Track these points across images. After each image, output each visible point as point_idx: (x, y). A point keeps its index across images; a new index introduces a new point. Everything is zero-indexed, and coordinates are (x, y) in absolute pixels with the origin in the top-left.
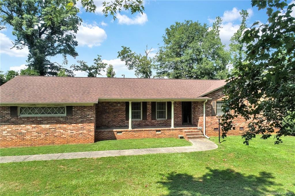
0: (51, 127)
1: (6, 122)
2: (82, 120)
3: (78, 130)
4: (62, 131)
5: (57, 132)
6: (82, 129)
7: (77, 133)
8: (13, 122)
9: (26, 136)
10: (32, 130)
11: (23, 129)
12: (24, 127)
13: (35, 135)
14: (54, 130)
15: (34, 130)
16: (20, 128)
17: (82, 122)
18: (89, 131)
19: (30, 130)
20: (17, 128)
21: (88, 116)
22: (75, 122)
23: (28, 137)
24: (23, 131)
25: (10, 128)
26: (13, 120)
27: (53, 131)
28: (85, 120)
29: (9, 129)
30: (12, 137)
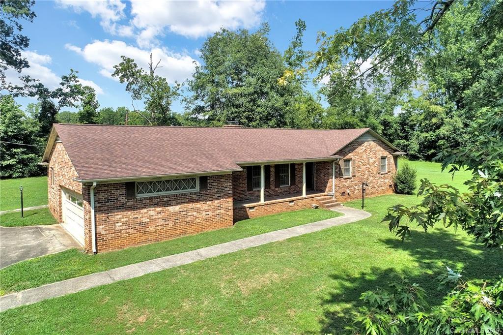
0: (181, 210)
1: (120, 209)
2: (219, 195)
3: (214, 210)
4: (195, 214)
5: (189, 216)
6: (219, 208)
7: (214, 214)
8: (130, 207)
9: (148, 228)
10: (157, 217)
11: (145, 217)
12: (145, 213)
13: (161, 223)
14: (185, 213)
15: (159, 216)
16: (141, 215)
17: (219, 198)
18: (227, 209)
19: (154, 217)
20: (136, 216)
21: (226, 189)
22: (210, 199)
23: (151, 229)
24: (145, 220)
25: (126, 218)
26: (130, 203)
27: (184, 215)
28: (223, 194)
29: (125, 220)
30: (130, 231)
